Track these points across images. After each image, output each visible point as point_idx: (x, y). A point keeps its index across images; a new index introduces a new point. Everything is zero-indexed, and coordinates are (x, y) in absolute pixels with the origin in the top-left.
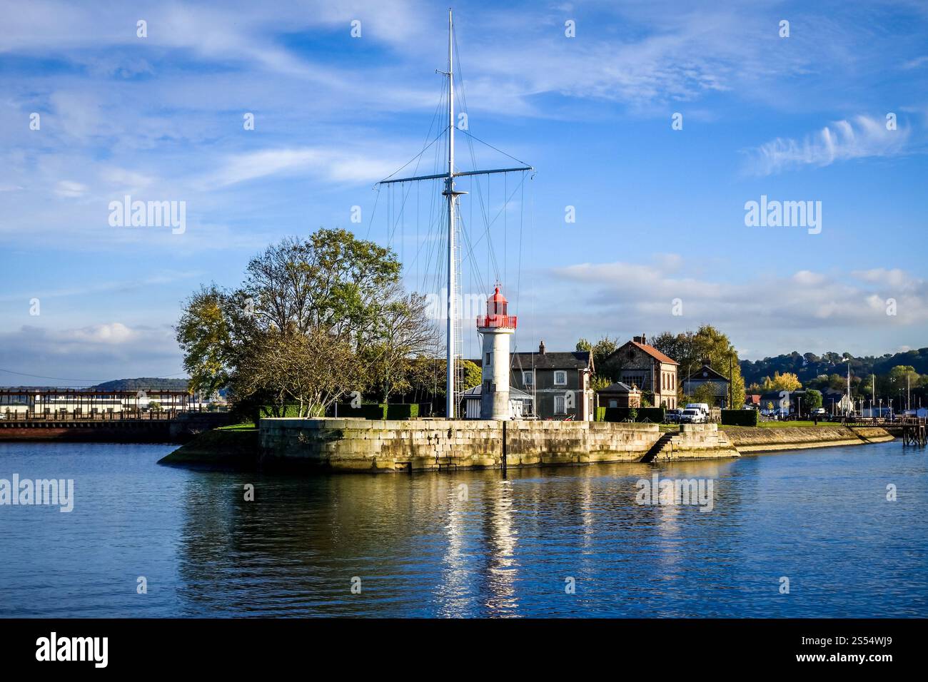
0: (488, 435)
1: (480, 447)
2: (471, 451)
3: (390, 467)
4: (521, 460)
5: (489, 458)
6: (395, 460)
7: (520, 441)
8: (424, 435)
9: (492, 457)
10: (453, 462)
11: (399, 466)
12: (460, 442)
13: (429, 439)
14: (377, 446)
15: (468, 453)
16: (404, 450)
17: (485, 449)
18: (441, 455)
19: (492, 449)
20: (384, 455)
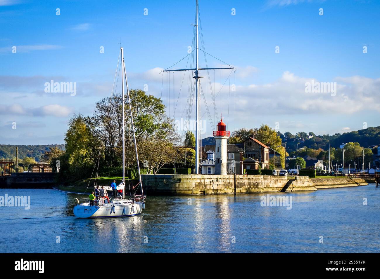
0: (230, 180)
1: (227, 185)
2: (224, 187)
3: (198, 193)
4: (241, 190)
5: (230, 190)
6: (200, 190)
7: (240, 183)
8: (208, 181)
9: (231, 189)
10: (218, 191)
11: (201, 193)
12: (220, 183)
13: (211, 182)
14: (193, 185)
15: (223, 188)
16: (202, 186)
17: (229, 186)
18: (215, 188)
19: (231, 186)
20: (196, 188)
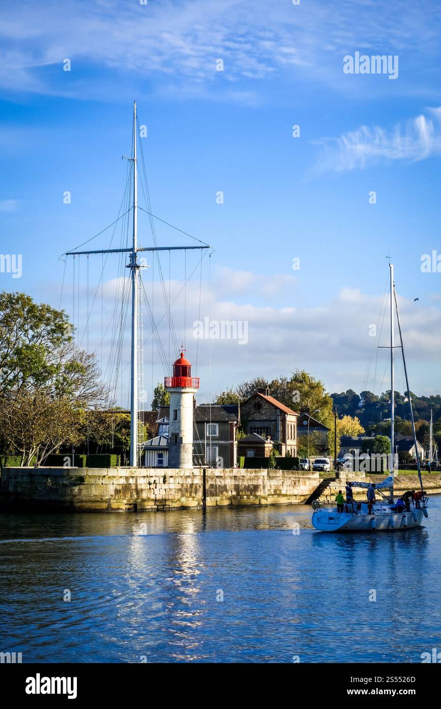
0: (193, 480)
1: (187, 491)
2: (180, 494)
3: (121, 507)
4: (217, 501)
5: (193, 500)
6: (125, 502)
7: (216, 486)
8: (146, 481)
9: (195, 499)
10: (167, 503)
11: (127, 507)
12: (172, 486)
13: (150, 484)
14: (112, 490)
15: (178, 496)
16: (132, 493)
17: (191, 493)
18: (158, 497)
19: (196, 493)
20: (117, 498)
